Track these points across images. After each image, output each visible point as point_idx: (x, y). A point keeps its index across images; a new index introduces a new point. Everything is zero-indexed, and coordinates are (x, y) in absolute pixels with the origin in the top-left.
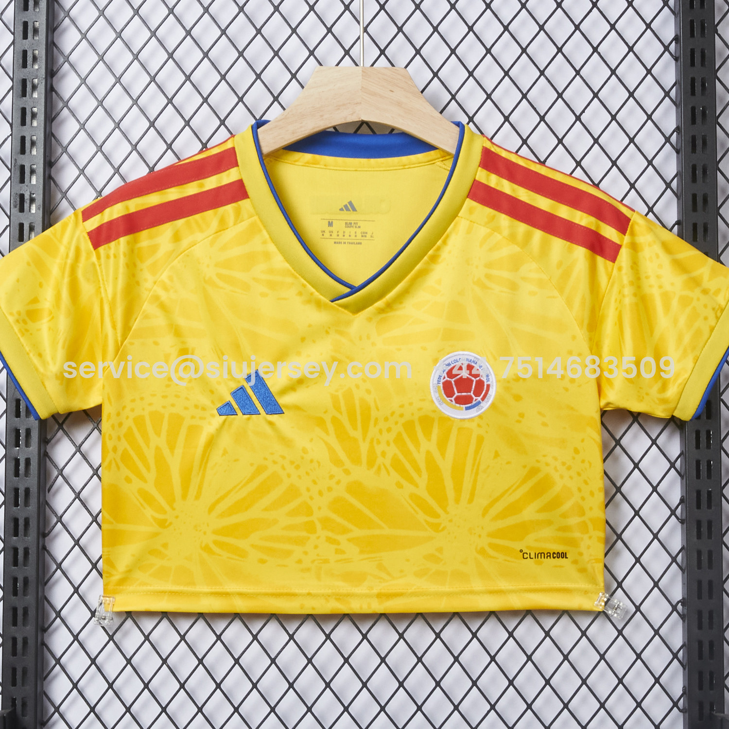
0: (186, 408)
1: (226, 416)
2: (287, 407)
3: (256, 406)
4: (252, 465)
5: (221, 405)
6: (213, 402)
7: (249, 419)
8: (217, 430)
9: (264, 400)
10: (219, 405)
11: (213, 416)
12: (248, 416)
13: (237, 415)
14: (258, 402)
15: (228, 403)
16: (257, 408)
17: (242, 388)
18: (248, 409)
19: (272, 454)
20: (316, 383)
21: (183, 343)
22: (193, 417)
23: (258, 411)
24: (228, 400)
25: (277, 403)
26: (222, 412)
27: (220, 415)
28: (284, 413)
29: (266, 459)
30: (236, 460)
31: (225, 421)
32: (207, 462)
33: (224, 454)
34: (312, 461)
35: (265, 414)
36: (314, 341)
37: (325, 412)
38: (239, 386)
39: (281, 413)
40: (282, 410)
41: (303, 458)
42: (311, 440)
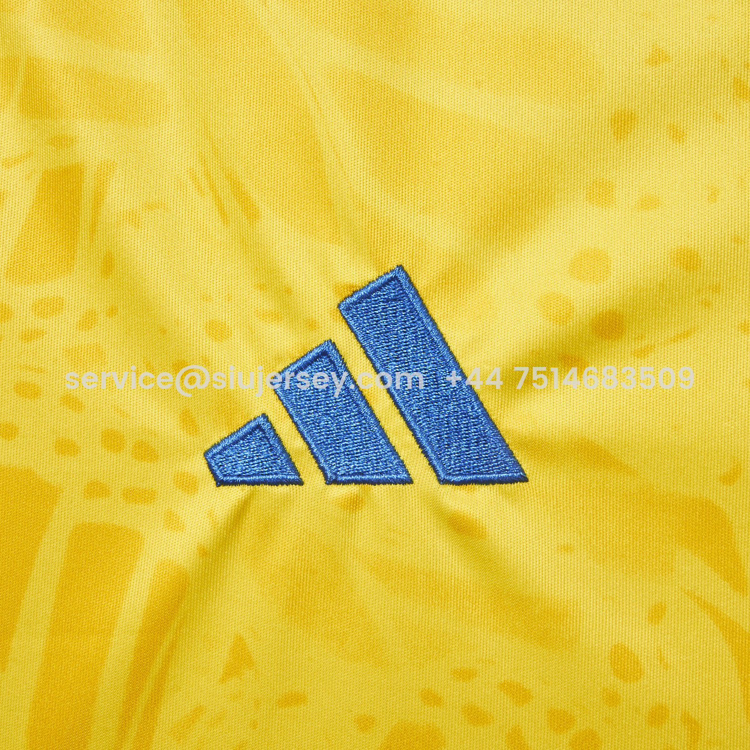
0: (66, 447)
1: (247, 488)
2: (538, 447)
3: (394, 440)
4: (365, 723)
5: (225, 434)
6: (188, 420)
7: (354, 504)
8: (203, 552)
9: (429, 415)
10: (217, 434)
11: (188, 485)
12: (353, 489)
13: (300, 483)
14: (401, 421)
15: (258, 427)
16: (393, 451)
17: (324, 353)
18: (351, 455)
19: (465, 675)
20: (686, 335)
21: (61, 142)
22: (96, 490)
23: (402, 464)
24: (258, 413)
25: (494, 427)
26: (228, 466)
27: (220, 483)
28: (524, 479)
29: (431, 698)
30: (294, 699)
31: (240, 513)
32: (156, 700)
33: (231, 671)
34: (658, 716)
35: (437, 483)
36: (677, 134)
37: (729, 479)
38: (313, 341)
39: (512, 481)
40: (517, 463)
41: (612, 699)
42: (657, 613)
